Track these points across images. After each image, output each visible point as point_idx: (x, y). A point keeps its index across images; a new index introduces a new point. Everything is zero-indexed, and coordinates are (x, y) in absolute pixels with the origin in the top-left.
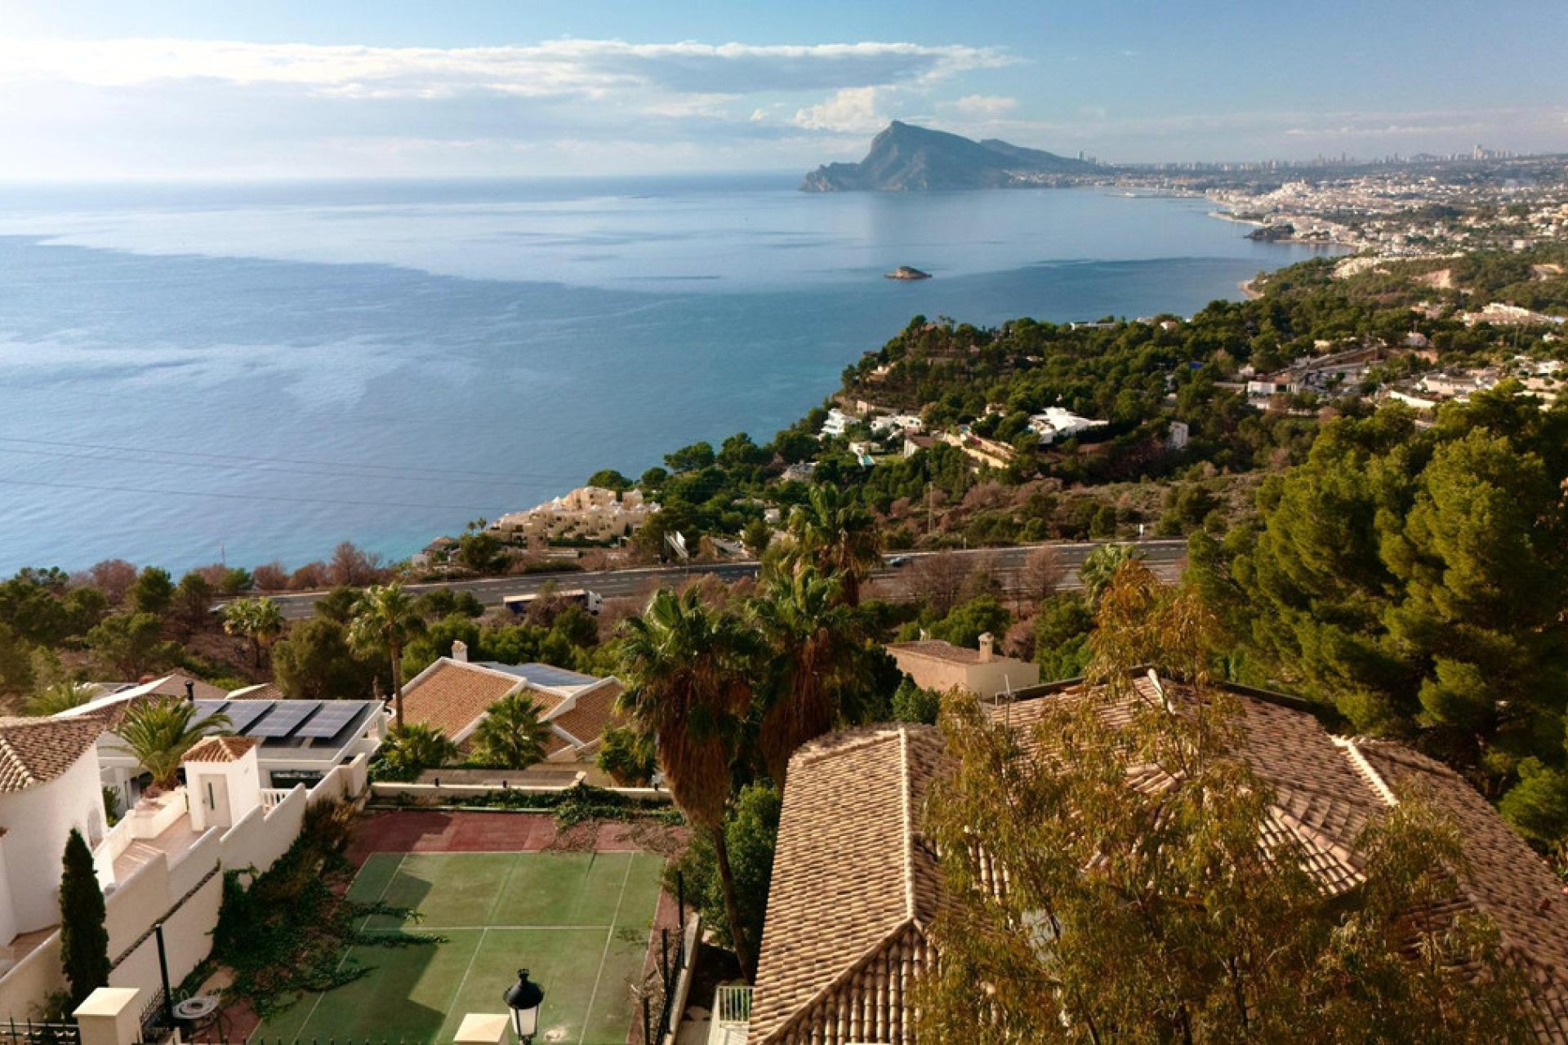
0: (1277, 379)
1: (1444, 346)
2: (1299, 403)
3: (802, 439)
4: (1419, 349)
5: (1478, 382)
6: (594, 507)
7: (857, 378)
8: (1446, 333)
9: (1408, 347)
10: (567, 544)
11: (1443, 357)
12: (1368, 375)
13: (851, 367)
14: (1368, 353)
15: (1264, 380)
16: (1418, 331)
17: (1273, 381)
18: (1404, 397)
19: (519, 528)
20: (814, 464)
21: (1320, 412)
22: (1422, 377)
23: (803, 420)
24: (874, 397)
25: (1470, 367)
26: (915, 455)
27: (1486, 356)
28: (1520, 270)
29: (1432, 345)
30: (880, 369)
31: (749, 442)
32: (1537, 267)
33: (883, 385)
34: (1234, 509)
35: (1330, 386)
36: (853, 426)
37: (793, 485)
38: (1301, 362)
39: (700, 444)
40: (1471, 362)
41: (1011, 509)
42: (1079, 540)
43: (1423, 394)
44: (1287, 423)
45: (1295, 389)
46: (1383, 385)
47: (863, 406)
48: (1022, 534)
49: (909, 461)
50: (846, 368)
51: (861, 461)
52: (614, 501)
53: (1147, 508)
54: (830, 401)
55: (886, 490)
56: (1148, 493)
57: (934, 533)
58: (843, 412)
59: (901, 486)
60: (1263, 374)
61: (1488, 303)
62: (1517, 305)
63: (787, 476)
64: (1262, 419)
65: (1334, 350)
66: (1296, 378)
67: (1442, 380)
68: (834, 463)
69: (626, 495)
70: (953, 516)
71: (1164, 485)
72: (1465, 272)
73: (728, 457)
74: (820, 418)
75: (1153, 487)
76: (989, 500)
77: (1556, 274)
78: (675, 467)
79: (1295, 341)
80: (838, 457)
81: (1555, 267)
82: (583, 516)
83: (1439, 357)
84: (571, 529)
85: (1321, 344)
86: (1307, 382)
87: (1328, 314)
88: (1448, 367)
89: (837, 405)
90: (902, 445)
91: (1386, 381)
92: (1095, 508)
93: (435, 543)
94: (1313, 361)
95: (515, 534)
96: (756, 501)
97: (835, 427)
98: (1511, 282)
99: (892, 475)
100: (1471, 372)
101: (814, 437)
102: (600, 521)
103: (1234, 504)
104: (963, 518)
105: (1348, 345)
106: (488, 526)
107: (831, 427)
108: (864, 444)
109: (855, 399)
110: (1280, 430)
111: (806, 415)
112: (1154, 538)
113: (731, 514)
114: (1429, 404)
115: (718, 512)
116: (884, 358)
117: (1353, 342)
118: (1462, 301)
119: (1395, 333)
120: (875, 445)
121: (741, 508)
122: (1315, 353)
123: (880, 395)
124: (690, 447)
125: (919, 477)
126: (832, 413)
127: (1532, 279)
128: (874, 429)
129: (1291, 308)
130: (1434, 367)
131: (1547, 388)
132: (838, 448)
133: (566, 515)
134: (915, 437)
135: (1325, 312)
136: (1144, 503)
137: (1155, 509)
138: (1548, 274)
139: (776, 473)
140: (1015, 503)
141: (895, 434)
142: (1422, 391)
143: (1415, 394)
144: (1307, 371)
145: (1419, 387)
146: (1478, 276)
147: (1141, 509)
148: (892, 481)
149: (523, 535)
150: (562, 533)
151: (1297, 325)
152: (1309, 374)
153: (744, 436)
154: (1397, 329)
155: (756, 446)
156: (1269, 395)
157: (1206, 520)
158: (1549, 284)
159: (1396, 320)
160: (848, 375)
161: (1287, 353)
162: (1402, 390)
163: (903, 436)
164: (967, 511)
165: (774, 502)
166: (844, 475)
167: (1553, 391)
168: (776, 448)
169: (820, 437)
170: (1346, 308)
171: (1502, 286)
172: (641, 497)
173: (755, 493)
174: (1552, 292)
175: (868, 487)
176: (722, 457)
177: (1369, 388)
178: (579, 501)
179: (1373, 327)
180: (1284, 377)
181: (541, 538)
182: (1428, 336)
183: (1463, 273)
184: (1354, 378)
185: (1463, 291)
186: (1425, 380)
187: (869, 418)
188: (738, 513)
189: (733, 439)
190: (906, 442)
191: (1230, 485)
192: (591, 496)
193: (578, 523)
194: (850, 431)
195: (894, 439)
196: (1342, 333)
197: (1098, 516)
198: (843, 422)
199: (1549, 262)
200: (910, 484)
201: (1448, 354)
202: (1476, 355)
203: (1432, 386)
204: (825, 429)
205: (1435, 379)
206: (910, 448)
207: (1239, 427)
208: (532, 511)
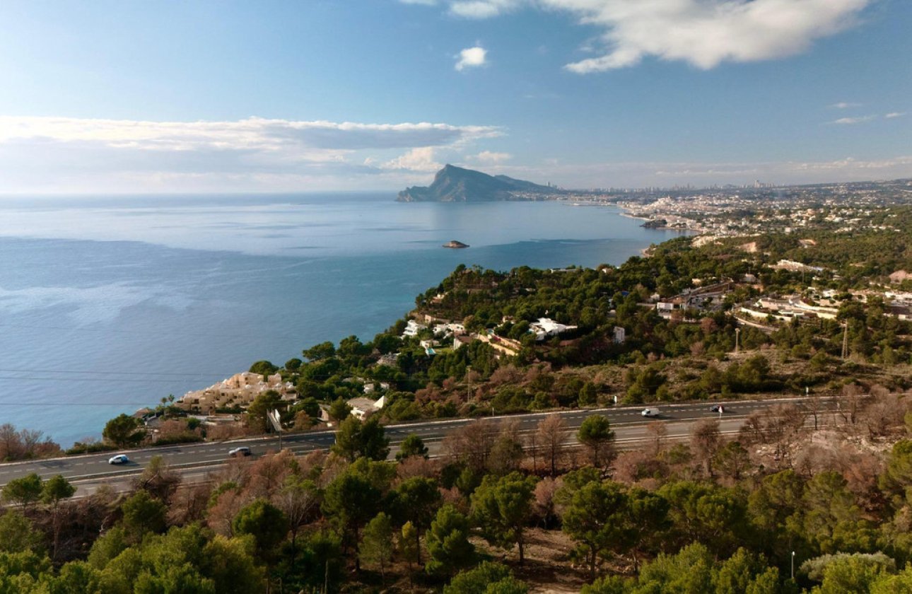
0: (674, 301)
1: (766, 282)
2: (689, 315)
3: (390, 339)
4: (753, 283)
5: (791, 302)
6: (247, 386)
7: (425, 301)
8: (766, 275)
9: (746, 282)
10: (228, 411)
11: (767, 288)
12: (726, 299)
13: (421, 295)
14: (724, 286)
15: (666, 302)
16: (751, 273)
17: (671, 302)
18: (750, 311)
19: (197, 401)
20: (397, 354)
21: (702, 320)
22: (758, 300)
23: (392, 327)
24: (435, 313)
25: (783, 294)
26: (460, 348)
27: (791, 287)
28: (793, 243)
29: (759, 281)
30: (439, 296)
31: (357, 341)
32: (801, 241)
33: (441, 305)
34: (672, 383)
35: (705, 305)
36: (423, 330)
37: (383, 368)
38: (686, 291)
39: (326, 343)
40: (783, 291)
41: (523, 384)
42: (573, 408)
43: (760, 309)
44: (683, 327)
45: (685, 307)
46: (735, 304)
47: (428, 318)
48: (532, 403)
49: (456, 352)
50: (418, 295)
51: (427, 352)
52: (261, 382)
53: (614, 383)
54: (409, 315)
55: (443, 370)
56: (613, 372)
57: (471, 402)
58: (417, 322)
59: (452, 368)
60: (666, 297)
61: (780, 260)
62: (795, 261)
63: (380, 362)
64: (668, 325)
65: (704, 284)
66: (685, 301)
67: (770, 301)
68: (410, 354)
69: (270, 377)
70: (484, 389)
71: (623, 367)
72: (764, 243)
73: (344, 351)
74: (402, 326)
75: (616, 368)
76: (508, 378)
77: (812, 245)
78: (310, 358)
79: (681, 279)
80: (413, 350)
81: (811, 241)
82: (240, 392)
83: (764, 288)
84: (231, 401)
85: (696, 281)
86: (691, 302)
87: (698, 264)
88: (771, 294)
89: (413, 318)
90: (452, 342)
91: (737, 302)
92: (581, 384)
93: (138, 412)
94: (692, 291)
95: (194, 405)
96: (359, 379)
97: (412, 331)
98: (789, 249)
99: (447, 361)
100: (785, 297)
101: (398, 337)
102: (251, 395)
103: (671, 380)
104: (491, 391)
105: (712, 281)
106: (175, 401)
107: (409, 331)
108: (429, 341)
109: (424, 314)
110: (680, 331)
111: (394, 324)
112: (624, 406)
113: (340, 388)
114: (765, 315)
115: (333, 387)
116: (441, 290)
117: (714, 280)
118: (765, 259)
119: (738, 275)
120: (436, 342)
121: (348, 384)
122: (693, 286)
123: (439, 311)
124: (320, 345)
125: (463, 361)
126: (410, 323)
127: (800, 247)
128: (436, 332)
129: (676, 261)
130: (763, 293)
131: (831, 305)
132: (413, 344)
133: (228, 391)
134: (460, 337)
135: (696, 263)
136: (612, 380)
137: (619, 384)
138: (808, 245)
139: (374, 360)
140: (526, 380)
141: (448, 335)
142: (759, 307)
143: (755, 309)
144: (690, 296)
145: (757, 305)
146: (770, 246)
147: (609, 383)
148: (446, 364)
149: (198, 406)
150: (225, 404)
151: (681, 270)
152: (692, 298)
153: (354, 337)
154: (738, 272)
155: (361, 344)
156: (670, 311)
157: (658, 392)
158: (811, 250)
159: (737, 267)
160: (420, 300)
161: (677, 286)
162: (747, 307)
163: (453, 336)
164: (494, 386)
165: (370, 379)
166: (417, 361)
167: (836, 307)
168: (375, 345)
169: (402, 338)
170: (708, 260)
171: (784, 251)
172: (280, 379)
173: (359, 374)
174: (813, 254)
175: (431, 368)
176: (340, 351)
177: (728, 306)
178: (238, 382)
179: (725, 272)
180: (678, 300)
181: (211, 408)
182: (757, 276)
183: (762, 244)
184: (718, 300)
185: (765, 253)
186: (760, 301)
187: (432, 325)
188: (345, 388)
189: (347, 339)
190: (455, 340)
191: (667, 367)
192: (246, 379)
193: (235, 397)
194: (421, 333)
195: (448, 338)
196: (707, 274)
197: (584, 389)
198: (416, 328)
199: (807, 238)
200: (458, 366)
201: (771, 286)
202: (786, 286)
203: (765, 305)
204: (405, 333)
205: (767, 300)
206: (457, 344)
207: (655, 329)
208: (207, 389)
